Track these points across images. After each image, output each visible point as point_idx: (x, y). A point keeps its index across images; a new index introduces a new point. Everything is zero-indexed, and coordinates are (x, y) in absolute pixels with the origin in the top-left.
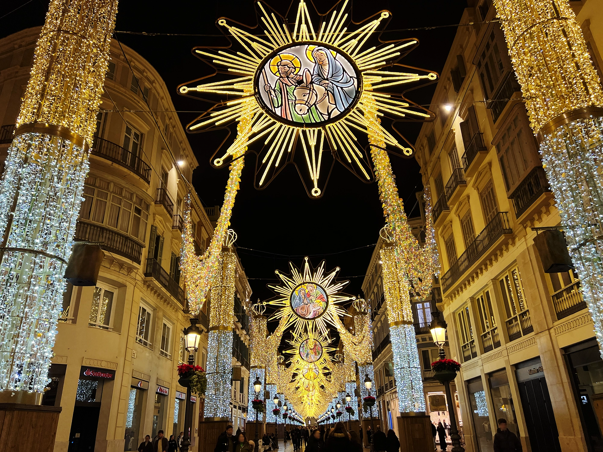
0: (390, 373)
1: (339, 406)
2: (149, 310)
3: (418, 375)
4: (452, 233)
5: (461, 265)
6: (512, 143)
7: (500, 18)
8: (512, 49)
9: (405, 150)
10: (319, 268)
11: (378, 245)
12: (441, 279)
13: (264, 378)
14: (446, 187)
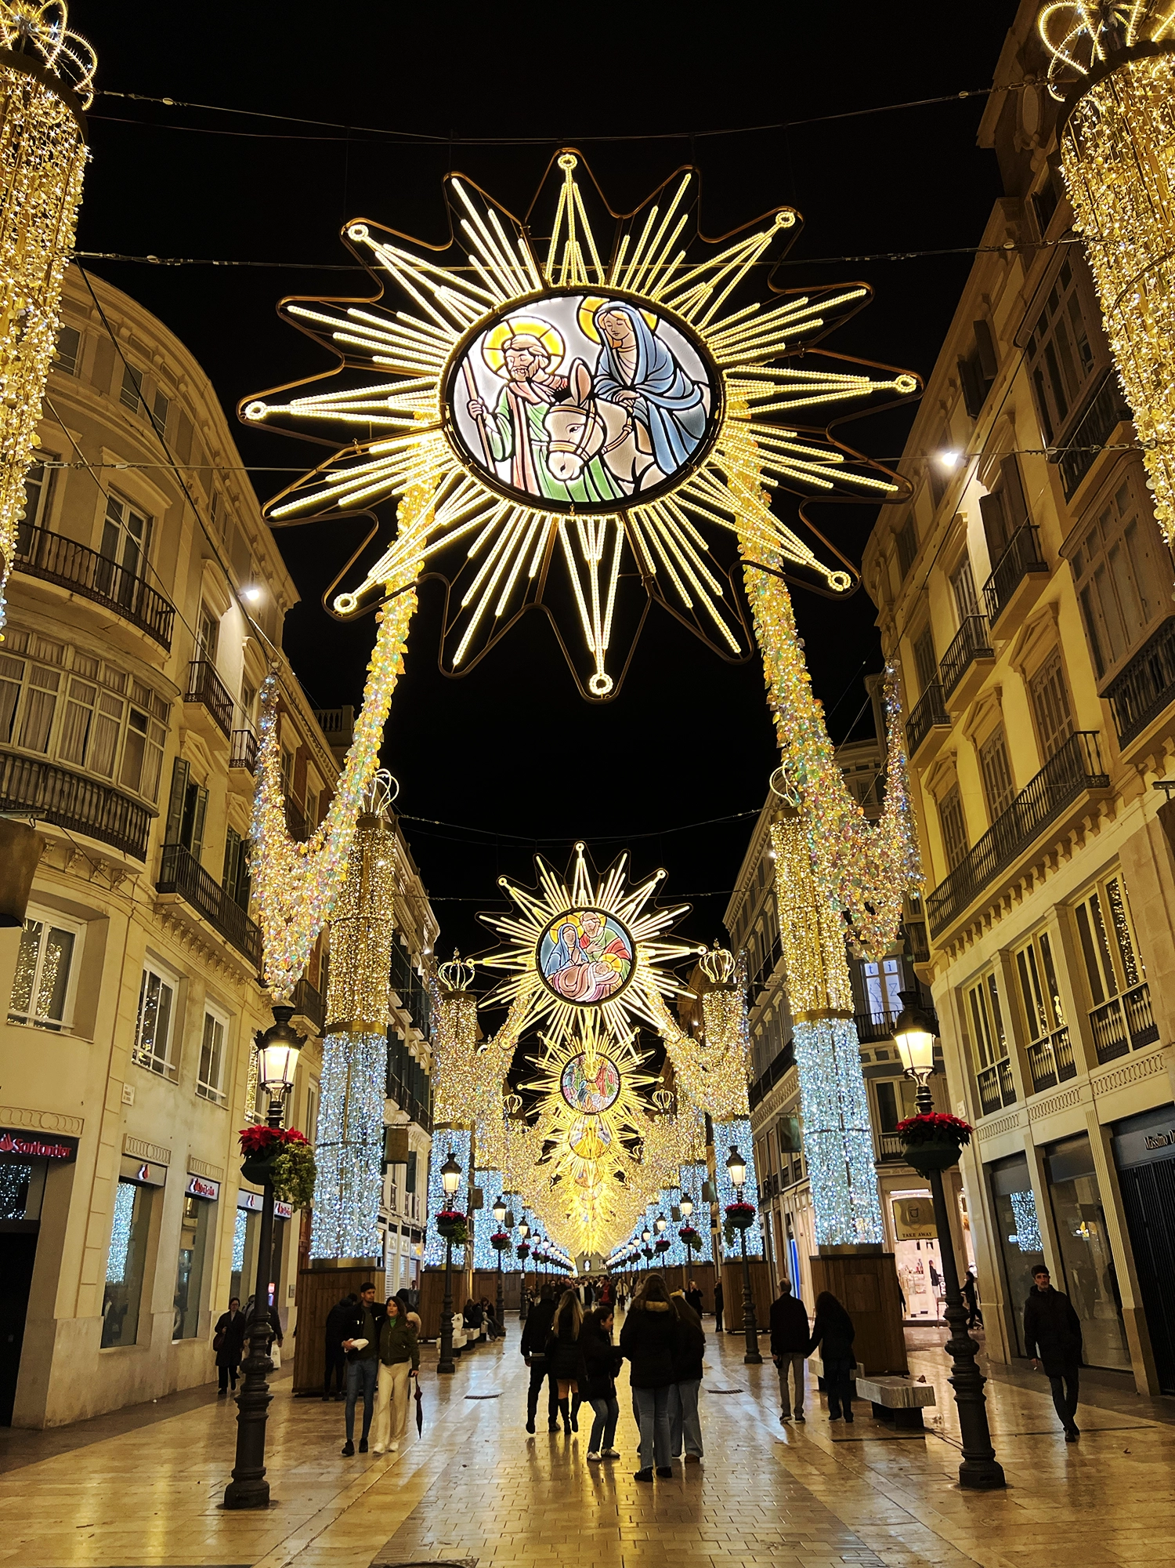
0: (794, 1144)
1: (661, 1225)
2: (166, 979)
3: (866, 1150)
4: (957, 784)
5: (977, 866)
6: (1112, 555)
7: (1083, 231)
8: (1111, 316)
9: (831, 576)
10: (613, 871)
11: (765, 813)
12: (927, 901)
13: (468, 1153)
14: (942, 665)
